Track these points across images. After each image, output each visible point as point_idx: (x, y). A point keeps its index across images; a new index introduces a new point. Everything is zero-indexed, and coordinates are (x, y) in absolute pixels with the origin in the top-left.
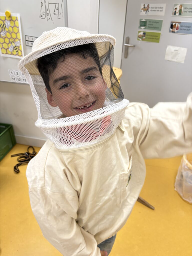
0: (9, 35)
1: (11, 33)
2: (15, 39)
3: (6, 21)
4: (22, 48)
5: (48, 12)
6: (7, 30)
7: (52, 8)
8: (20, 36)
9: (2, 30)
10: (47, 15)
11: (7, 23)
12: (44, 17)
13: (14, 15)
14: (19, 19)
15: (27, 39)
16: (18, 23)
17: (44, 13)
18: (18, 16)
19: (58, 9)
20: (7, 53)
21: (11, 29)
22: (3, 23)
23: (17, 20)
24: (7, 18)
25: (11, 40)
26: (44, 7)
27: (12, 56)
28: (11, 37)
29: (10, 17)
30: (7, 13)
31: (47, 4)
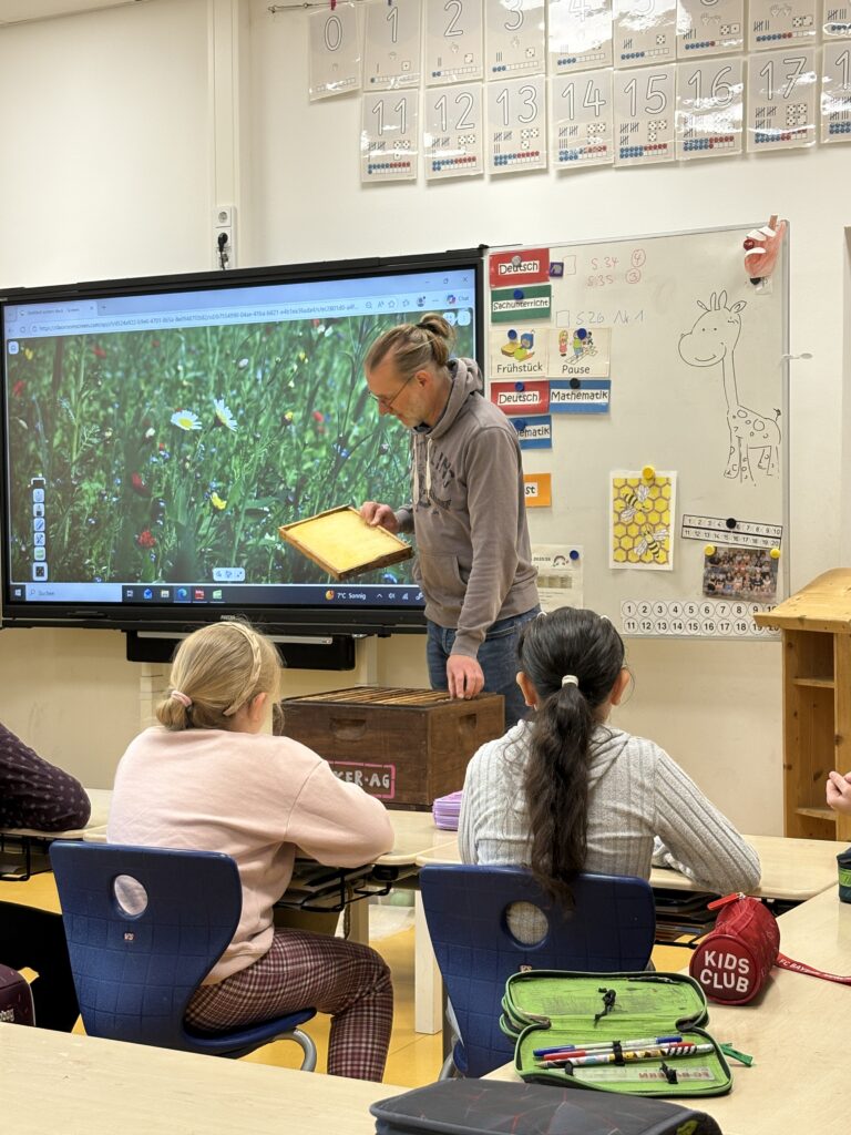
0: (640, 518)
1: (646, 514)
3: (641, 488)
4: (670, 545)
5: (744, 464)
6: (638, 506)
7: (755, 456)
8: (670, 518)
9: (626, 508)
10: (742, 469)
11: (644, 493)
12: (733, 474)
13: (661, 475)
14: (673, 482)
15: (686, 523)
16: (671, 492)
17: (735, 468)
18: (673, 475)
19: (769, 457)
20: (627, 560)
21: (649, 504)
22: (631, 493)
23: (668, 483)
24: (644, 482)
25: (644, 529)
26: (736, 454)
27: (640, 566)
28: (647, 522)
29: (653, 479)
30: (647, 471)
31: (743, 449)
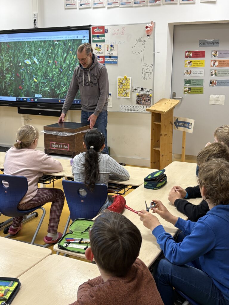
0: (124, 87)
1: (125, 86)
2: (126, 89)
3: (124, 80)
4: (130, 93)
5: (145, 76)
6: (123, 84)
7: (147, 74)
8: (130, 87)
9: (121, 85)
10: (145, 77)
11: (124, 81)
12: (143, 78)
13: (128, 78)
14: (130, 79)
15: (133, 88)
16: (130, 82)
17: (143, 77)
18: (130, 78)
19: (150, 75)
20: (121, 96)
21: (125, 84)
22: (122, 82)
23: (129, 80)
24: (125, 79)
25: (124, 89)
26: (143, 74)
27: (124, 97)
29: (126, 79)
30: (125, 77)
31: (145, 73)
